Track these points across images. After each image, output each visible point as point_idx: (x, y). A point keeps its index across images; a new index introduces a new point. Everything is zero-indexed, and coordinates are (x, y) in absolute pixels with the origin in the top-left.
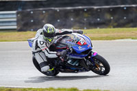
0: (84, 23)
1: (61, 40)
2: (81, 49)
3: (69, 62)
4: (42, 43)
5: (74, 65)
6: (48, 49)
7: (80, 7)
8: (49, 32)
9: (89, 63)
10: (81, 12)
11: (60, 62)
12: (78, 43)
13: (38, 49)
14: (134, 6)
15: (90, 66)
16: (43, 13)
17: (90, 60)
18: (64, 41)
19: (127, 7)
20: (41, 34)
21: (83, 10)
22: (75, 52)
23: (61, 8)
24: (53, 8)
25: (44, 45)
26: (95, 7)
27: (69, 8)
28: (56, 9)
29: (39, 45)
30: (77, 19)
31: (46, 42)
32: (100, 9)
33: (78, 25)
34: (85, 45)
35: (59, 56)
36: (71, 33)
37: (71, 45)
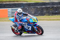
7: (49, 6)
16: (32, 9)
23: (40, 7)
24: (37, 7)
26: (55, 6)
27: (44, 6)
30: (47, 11)
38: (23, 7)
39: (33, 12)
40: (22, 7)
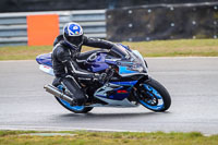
0: (212, 29)
7: (207, 4)
10: (209, 11)
16: (147, 13)
21: (212, 7)
23: (176, 6)
24: (164, 5)
27: (189, 5)
28: (169, 6)
30: (202, 22)
33: (203, 31)
38: (116, 6)
39: (149, 26)
40: (112, 8)
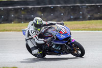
1: (47, 30)
2: (62, 37)
3: (53, 47)
4: (33, 32)
5: (57, 49)
6: (37, 37)
8: (38, 23)
9: (68, 48)
11: (47, 47)
12: (60, 32)
13: (30, 37)
14: (59, 6)
15: (70, 50)
17: (69, 45)
18: (49, 31)
19: (54, 7)
20: (32, 25)
22: (58, 39)
25: (34, 33)
29: (30, 33)
31: (36, 31)
32: (34, 8)
34: (65, 34)
35: (46, 42)
36: (55, 24)
37: (55, 34)
